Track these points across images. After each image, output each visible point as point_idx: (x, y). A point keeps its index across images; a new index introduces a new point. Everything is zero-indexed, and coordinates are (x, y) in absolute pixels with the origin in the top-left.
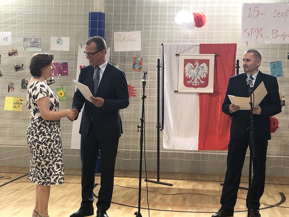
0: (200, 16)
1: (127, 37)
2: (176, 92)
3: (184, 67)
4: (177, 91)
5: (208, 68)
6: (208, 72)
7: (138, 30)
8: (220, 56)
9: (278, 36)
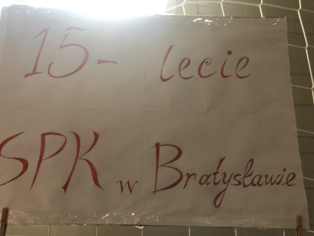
9: (185, 178)
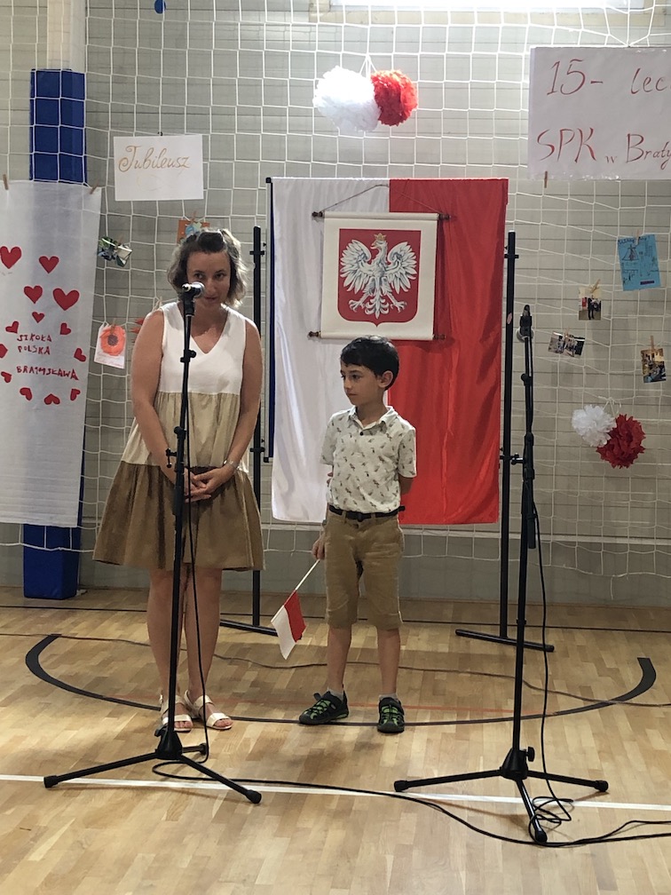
0: (394, 88)
1: (156, 153)
2: (315, 338)
3: (341, 256)
4: (317, 335)
5: (417, 259)
6: (415, 272)
7: (192, 129)
8: (455, 218)
9: (645, 154)
